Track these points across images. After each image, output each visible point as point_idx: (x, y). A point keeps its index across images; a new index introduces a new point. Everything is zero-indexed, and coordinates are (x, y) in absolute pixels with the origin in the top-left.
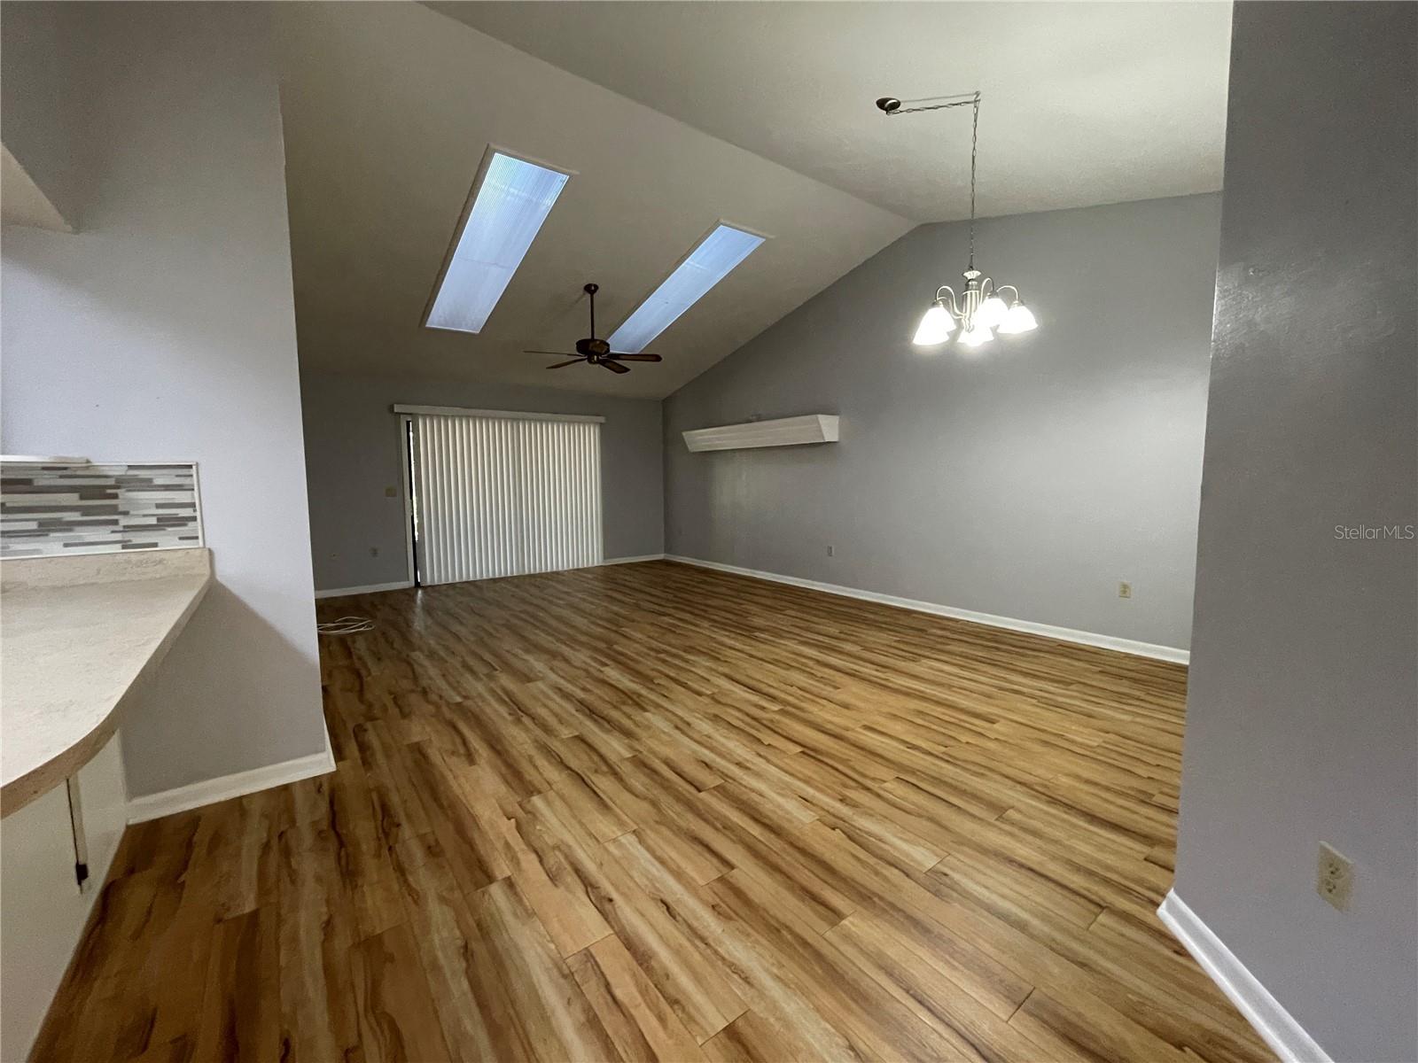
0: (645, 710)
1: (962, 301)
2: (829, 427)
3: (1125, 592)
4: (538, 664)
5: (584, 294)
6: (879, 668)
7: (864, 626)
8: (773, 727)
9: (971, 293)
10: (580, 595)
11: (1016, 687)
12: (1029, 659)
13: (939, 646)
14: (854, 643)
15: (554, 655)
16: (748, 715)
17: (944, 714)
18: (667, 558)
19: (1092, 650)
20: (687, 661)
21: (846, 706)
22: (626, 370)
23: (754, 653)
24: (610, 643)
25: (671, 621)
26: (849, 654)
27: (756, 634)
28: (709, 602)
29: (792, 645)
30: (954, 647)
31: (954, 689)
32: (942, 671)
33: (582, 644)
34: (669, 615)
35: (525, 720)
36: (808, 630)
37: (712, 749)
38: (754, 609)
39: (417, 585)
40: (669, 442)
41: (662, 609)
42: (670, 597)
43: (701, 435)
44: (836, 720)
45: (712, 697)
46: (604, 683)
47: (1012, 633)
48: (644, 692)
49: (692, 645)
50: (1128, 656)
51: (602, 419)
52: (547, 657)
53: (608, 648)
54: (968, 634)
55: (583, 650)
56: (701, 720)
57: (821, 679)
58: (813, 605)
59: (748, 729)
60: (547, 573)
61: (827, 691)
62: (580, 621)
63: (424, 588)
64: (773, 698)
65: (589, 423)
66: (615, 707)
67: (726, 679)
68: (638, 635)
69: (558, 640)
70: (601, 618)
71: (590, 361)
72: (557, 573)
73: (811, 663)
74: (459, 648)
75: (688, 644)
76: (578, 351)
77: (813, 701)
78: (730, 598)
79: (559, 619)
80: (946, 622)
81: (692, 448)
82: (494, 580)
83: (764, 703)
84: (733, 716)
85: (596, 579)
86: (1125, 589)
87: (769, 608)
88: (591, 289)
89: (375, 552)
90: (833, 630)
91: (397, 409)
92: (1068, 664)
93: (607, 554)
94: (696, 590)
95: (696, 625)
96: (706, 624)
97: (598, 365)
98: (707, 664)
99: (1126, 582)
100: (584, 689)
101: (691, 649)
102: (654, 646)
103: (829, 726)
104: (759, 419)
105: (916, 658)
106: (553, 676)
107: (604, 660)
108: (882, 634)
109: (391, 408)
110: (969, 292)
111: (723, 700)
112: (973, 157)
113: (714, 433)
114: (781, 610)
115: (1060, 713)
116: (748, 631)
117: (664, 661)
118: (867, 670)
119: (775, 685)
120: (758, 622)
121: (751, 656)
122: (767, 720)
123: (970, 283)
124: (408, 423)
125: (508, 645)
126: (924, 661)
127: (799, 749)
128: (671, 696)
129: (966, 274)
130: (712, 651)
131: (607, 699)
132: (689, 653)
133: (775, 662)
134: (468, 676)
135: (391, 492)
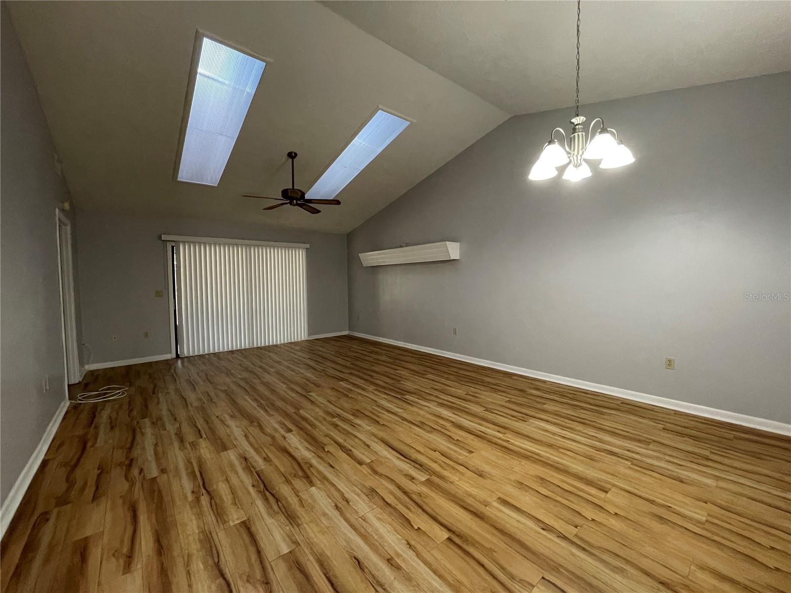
0: (311, 484)
1: (571, 141)
2: (454, 250)
3: (670, 365)
4: (236, 429)
5: (287, 160)
6: (501, 429)
7: (482, 388)
8: (420, 502)
9: (578, 135)
10: (286, 363)
11: (609, 448)
12: (605, 417)
13: (539, 406)
14: (477, 403)
15: (252, 420)
16: (399, 487)
17: (564, 481)
18: (350, 334)
19: (649, 407)
20: (353, 425)
21: (481, 474)
22: (319, 212)
23: (405, 415)
24: (297, 408)
25: (347, 386)
26: (474, 415)
27: (407, 397)
28: (374, 368)
29: (433, 407)
30: (549, 406)
31: (561, 450)
32: (546, 431)
33: (278, 409)
34: (347, 380)
35: (205, 500)
36: (442, 391)
37: (365, 537)
38: (404, 372)
39: (178, 356)
40: (351, 260)
41: (341, 375)
42: (348, 364)
43: (371, 255)
44: (474, 491)
45: (370, 466)
46: (285, 451)
47: (586, 392)
48: (315, 462)
49: (359, 408)
50: (676, 413)
51: (308, 246)
52: (245, 422)
53: (295, 413)
54: (555, 393)
55: (276, 414)
56: (358, 495)
57: (457, 442)
58: (445, 370)
59: (400, 507)
60: (269, 346)
61: (463, 455)
62: (281, 387)
63: (182, 359)
64: (420, 466)
65: (299, 248)
66: (288, 481)
67: (383, 445)
68: (321, 400)
69: (261, 406)
70: (297, 384)
71: (291, 203)
72: (276, 346)
73: (448, 425)
74: (182, 414)
75: (356, 407)
76: (283, 198)
77: (454, 468)
78: (389, 365)
79: (266, 385)
80: (538, 383)
81: (365, 264)
82: (232, 352)
83: (414, 473)
84: (385, 489)
85: (301, 350)
86: (670, 363)
87: (416, 373)
88: (292, 156)
89: (146, 335)
90: (461, 392)
91: (164, 237)
92: (636, 421)
93: (311, 331)
94: (367, 358)
95: (363, 389)
96: (371, 388)
97: (297, 207)
98: (369, 428)
99: (669, 358)
100: (267, 459)
101: (357, 413)
102: (330, 411)
103: (470, 501)
104: (407, 245)
105: (524, 419)
106: (246, 445)
107: (291, 426)
108: (495, 395)
109: (160, 237)
110: (576, 134)
111: (380, 470)
112: (578, 26)
113: (379, 254)
114: (423, 374)
115: (655, 478)
116: (400, 393)
117: (336, 426)
118: (491, 431)
119: (422, 450)
120: (408, 385)
121: (404, 419)
122: (415, 493)
123: (577, 127)
124: (173, 247)
125: (221, 409)
126: (532, 420)
127: (445, 535)
128: (336, 467)
129: (573, 120)
130: (373, 414)
131: (283, 470)
132: (357, 416)
133: (421, 425)
134: (176, 444)
135: (159, 294)
